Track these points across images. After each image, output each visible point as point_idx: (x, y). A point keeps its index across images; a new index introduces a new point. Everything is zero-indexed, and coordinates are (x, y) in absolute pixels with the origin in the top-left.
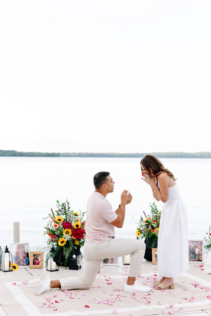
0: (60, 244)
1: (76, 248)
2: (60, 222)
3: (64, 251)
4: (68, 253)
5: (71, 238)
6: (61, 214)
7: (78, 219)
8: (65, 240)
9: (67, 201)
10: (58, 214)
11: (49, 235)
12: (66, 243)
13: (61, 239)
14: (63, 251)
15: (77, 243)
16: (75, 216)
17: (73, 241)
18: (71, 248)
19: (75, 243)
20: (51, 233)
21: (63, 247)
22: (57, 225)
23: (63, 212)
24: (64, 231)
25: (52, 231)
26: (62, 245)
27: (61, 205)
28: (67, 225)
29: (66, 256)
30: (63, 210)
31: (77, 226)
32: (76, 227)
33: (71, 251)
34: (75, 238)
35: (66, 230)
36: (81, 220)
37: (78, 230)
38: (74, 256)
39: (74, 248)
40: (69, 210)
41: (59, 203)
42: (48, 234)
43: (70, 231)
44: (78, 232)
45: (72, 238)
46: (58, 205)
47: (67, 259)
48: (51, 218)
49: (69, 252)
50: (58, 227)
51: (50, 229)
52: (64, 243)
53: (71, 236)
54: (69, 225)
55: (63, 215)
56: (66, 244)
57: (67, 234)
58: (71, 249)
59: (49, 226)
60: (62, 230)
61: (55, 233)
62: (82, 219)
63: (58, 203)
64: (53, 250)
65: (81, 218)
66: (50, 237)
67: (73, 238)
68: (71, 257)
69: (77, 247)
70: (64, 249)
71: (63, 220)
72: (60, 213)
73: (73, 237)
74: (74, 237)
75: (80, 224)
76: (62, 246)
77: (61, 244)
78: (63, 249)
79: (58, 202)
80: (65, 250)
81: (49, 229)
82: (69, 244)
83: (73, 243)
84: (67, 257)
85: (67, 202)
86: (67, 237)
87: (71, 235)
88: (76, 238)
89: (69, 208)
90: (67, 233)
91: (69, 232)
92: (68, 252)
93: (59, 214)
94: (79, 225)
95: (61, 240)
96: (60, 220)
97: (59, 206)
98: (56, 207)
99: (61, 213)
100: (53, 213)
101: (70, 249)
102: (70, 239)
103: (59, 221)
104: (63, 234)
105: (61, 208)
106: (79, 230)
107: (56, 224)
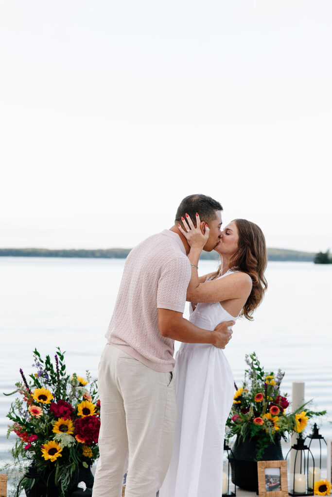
0: (46, 456)
1: (85, 465)
2: (44, 402)
3: (57, 472)
4: (68, 478)
5: (74, 440)
6: (45, 383)
7: (87, 395)
8: (60, 447)
9: (58, 351)
10: (36, 381)
11: (18, 434)
12: (61, 453)
13: (50, 443)
14: (55, 472)
15: (87, 452)
16: (80, 387)
17: (78, 448)
18: (74, 466)
19: (84, 454)
20: (24, 430)
21: (55, 462)
22: (39, 409)
23: (50, 378)
24: (57, 424)
25: (27, 425)
26: (53, 458)
27: (45, 361)
28: (62, 409)
29: (62, 486)
30: (49, 373)
31: (86, 411)
32: (84, 414)
33: (73, 473)
34: (83, 442)
35: (61, 421)
36: (93, 398)
37: (90, 420)
38: (82, 485)
39: (81, 465)
40: (63, 372)
41: (39, 355)
42: (15, 431)
43: (70, 424)
44: (90, 425)
45: (76, 442)
46: (38, 360)
47: (65, 492)
48: (21, 393)
49: (70, 475)
50: (41, 414)
51: (21, 420)
52: (57, 455)
53: (73, 436)
54: (67, 408)
55: (50, 385)
56: (61, 455)
57: (63, 431)
58: (74, 468)
59: (17, 411)
60: (52, 422)
61: (32, 431)
62: (95, 393)
63: (37, 356)
64: (31, 472)
65: (92, 391)
66: (22, 438)
67: (79, 441)
68: (73, 487)
69: (87, 464)
70: (57, 468)
71: (50, 398)
72: (41, 380)
73: (79, 438)
74: (81, 437)
75: (92, 407)
76: (52, 461)
77: (50, 457)
78: (55, 468)
79: (37, 353)
80: (60, 469)
81: (18, 419)
82: (69, 454)
83: (76, 452)
84: (64, 487)
85: (58, 353)
86: (65, 439)
87: (72, 433)
88: (86, 441)
89: (63, 368)
90: (63, 428)
91: (67, 427)
92: (68, 475)
93: (38, 384)
94: (90, 408)
95: (49, 445)
96: (43, 397)
97: (40, 363)
98: (33, 365)
99: (45, 379)
100: (24, 379)
101: (70, 467)
102: (72, 443)
103: (42, 401)
104: (54, 431)
105: (44, 368)
106: (91, 422)
107: (34, 407)
